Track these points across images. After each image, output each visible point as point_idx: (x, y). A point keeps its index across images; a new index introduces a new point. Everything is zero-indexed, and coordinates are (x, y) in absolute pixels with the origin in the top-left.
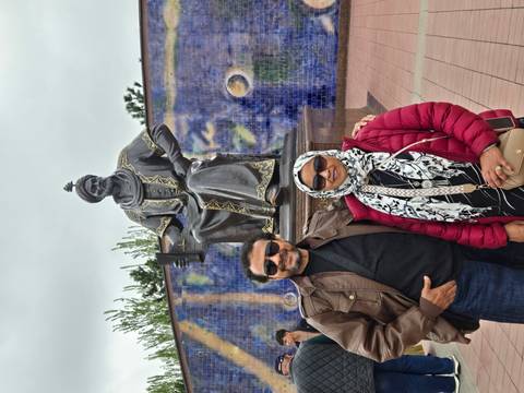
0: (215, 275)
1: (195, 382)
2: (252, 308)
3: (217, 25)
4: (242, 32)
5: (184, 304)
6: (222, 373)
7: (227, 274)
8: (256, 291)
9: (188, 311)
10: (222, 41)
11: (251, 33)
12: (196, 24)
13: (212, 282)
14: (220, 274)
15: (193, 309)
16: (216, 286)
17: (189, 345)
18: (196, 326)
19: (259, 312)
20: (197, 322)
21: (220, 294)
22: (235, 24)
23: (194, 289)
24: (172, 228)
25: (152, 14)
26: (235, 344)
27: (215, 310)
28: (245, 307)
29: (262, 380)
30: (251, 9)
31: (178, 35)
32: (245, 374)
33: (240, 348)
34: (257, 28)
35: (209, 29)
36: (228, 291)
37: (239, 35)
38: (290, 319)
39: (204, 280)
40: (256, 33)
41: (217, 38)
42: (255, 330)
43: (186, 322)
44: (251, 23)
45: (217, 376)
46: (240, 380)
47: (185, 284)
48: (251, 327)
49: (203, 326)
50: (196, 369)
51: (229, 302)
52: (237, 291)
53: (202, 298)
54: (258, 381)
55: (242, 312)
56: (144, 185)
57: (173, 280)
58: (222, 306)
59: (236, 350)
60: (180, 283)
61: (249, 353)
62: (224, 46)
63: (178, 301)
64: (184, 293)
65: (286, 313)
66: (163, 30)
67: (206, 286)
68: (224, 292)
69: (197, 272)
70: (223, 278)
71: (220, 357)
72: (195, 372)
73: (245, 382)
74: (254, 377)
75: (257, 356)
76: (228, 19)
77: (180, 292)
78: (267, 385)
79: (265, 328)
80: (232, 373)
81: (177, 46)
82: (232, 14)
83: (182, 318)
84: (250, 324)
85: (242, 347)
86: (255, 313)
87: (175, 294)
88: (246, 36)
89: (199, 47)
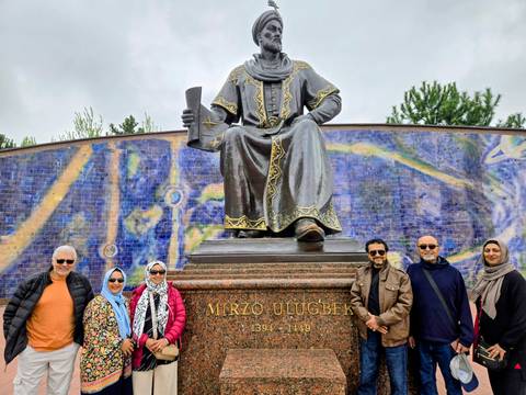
0: (137, 180)
1: (25, 157)
2: (103, 214)
3: (355, 184)
4: (352, 205)
5: (109, 150)
6: (34, 184)
7: (138, 191)
8: (120, 217)
9: (103, 154)
10: (344, 189)
11: (351, 213)
12: (355, 168)
13: (131, 177)
14: (138, 185)
15: (104, 158)
16: (127, 180)
17: (66, 154)
18: (86, 161)
19: (99, 221)
20: (90, 162)
21: (119, 184)
22: (358, 200)
23: (124, 160)
24: (225, 115)
25: (362, 133)
26: (66, 196)
27: (102, 179)
28: (105, 208)
29: (23, 225)
30: (370, 213)
31: (346, 154)
32: (31, 206)
33: (61, 202)
34: (355, 218)
35: (352, 178)
36: (122, 191)
37: (348, 203)
38: (89, 251)
39: (133, 169)
40: (351, 216)
41: (345, 185)
42: (80, 217)
43: (91, 151)
44: (359, 213)
45: (31, 179)
46: (25, 202)
47: (130, 152)
48: (83, 213)
49: (86, 167)
50: (40, 158)
51: (110, 191)
52: (121, 200)
53: (114, 168)
54: (23, 220)
55: (99, 204)
56: (279, 82)
57: (134, 142)
58: (105, 185)
59: (60, 198)
60: (130, 148)
61: (55, 211)
62: (339, 191)
63: (112, 145)
64: (121, 151)
65: (97, 246)
66: (350, 141)
67: (127, 172)
68: (120, 188)
69: (141, 163)
70: (134, 188)
71: (51, 182)
72: (36, 158)
73: (22, 206)
74: (28, 215)
75: (51, 219)
76: (362, 193)
77: (121, 147)
78: (18, 229)
79: (80, 227)
80: (33, 194)
81: (337, 152)
82: (366, 197)
83: (95, 148)
84: (86, 212)
85: (61, 204)
86: (98, 217)
87: (119, 143)
88: (348, 209)
89: (338, 170)
